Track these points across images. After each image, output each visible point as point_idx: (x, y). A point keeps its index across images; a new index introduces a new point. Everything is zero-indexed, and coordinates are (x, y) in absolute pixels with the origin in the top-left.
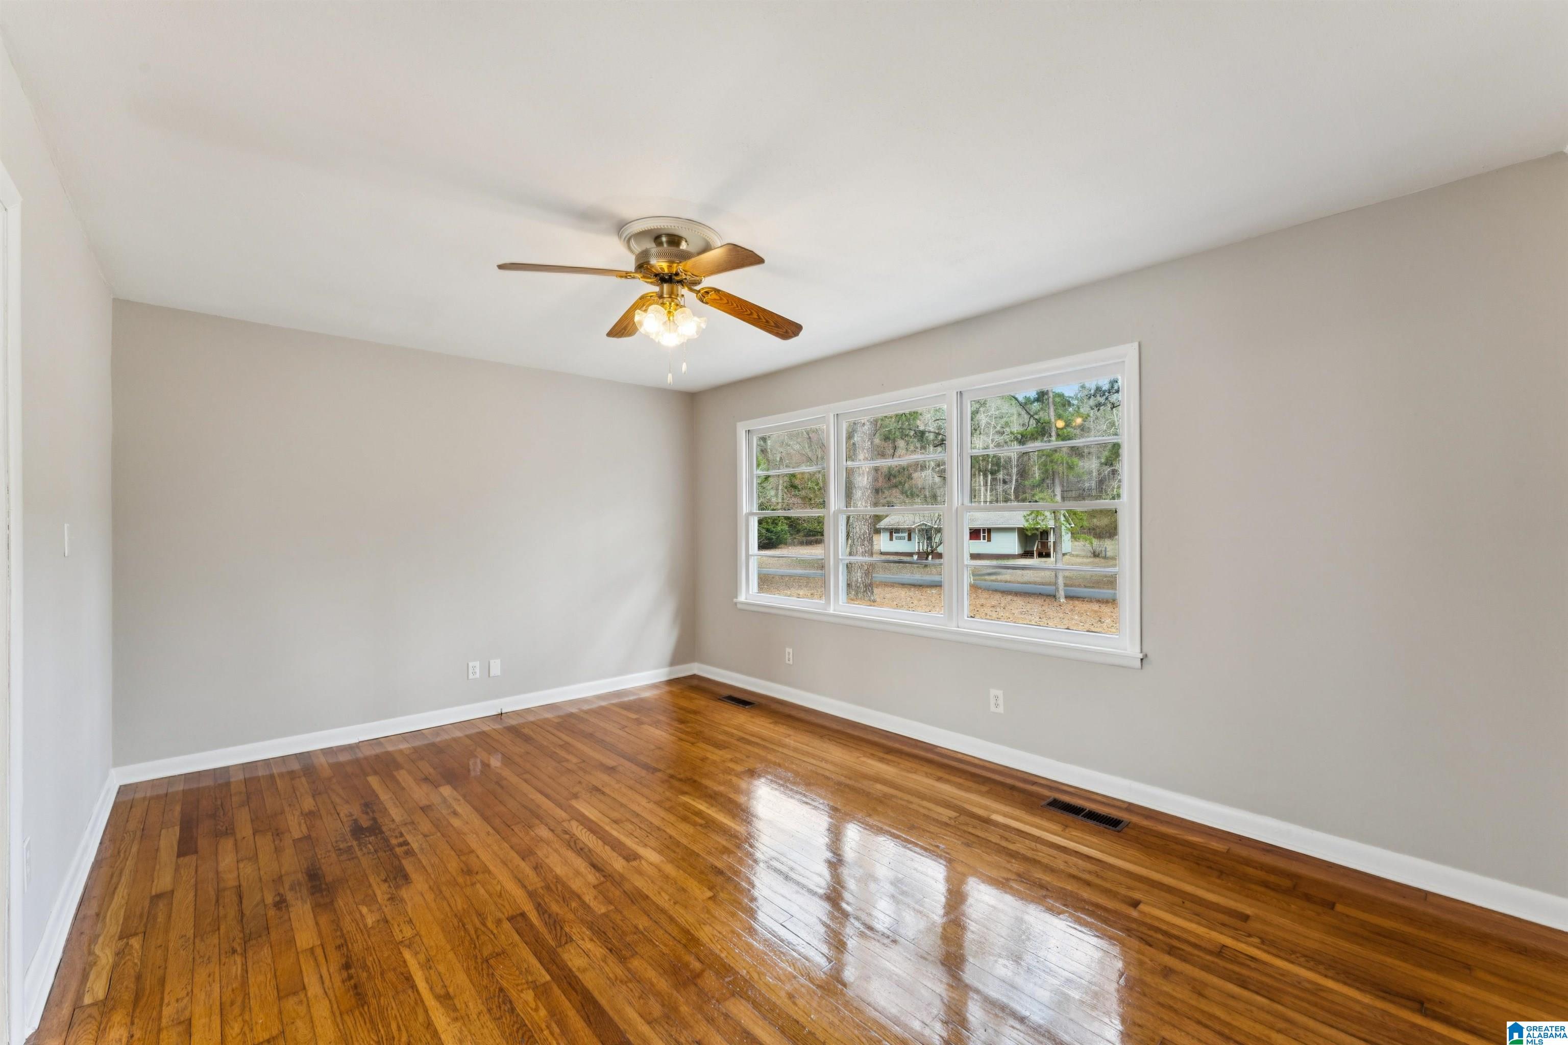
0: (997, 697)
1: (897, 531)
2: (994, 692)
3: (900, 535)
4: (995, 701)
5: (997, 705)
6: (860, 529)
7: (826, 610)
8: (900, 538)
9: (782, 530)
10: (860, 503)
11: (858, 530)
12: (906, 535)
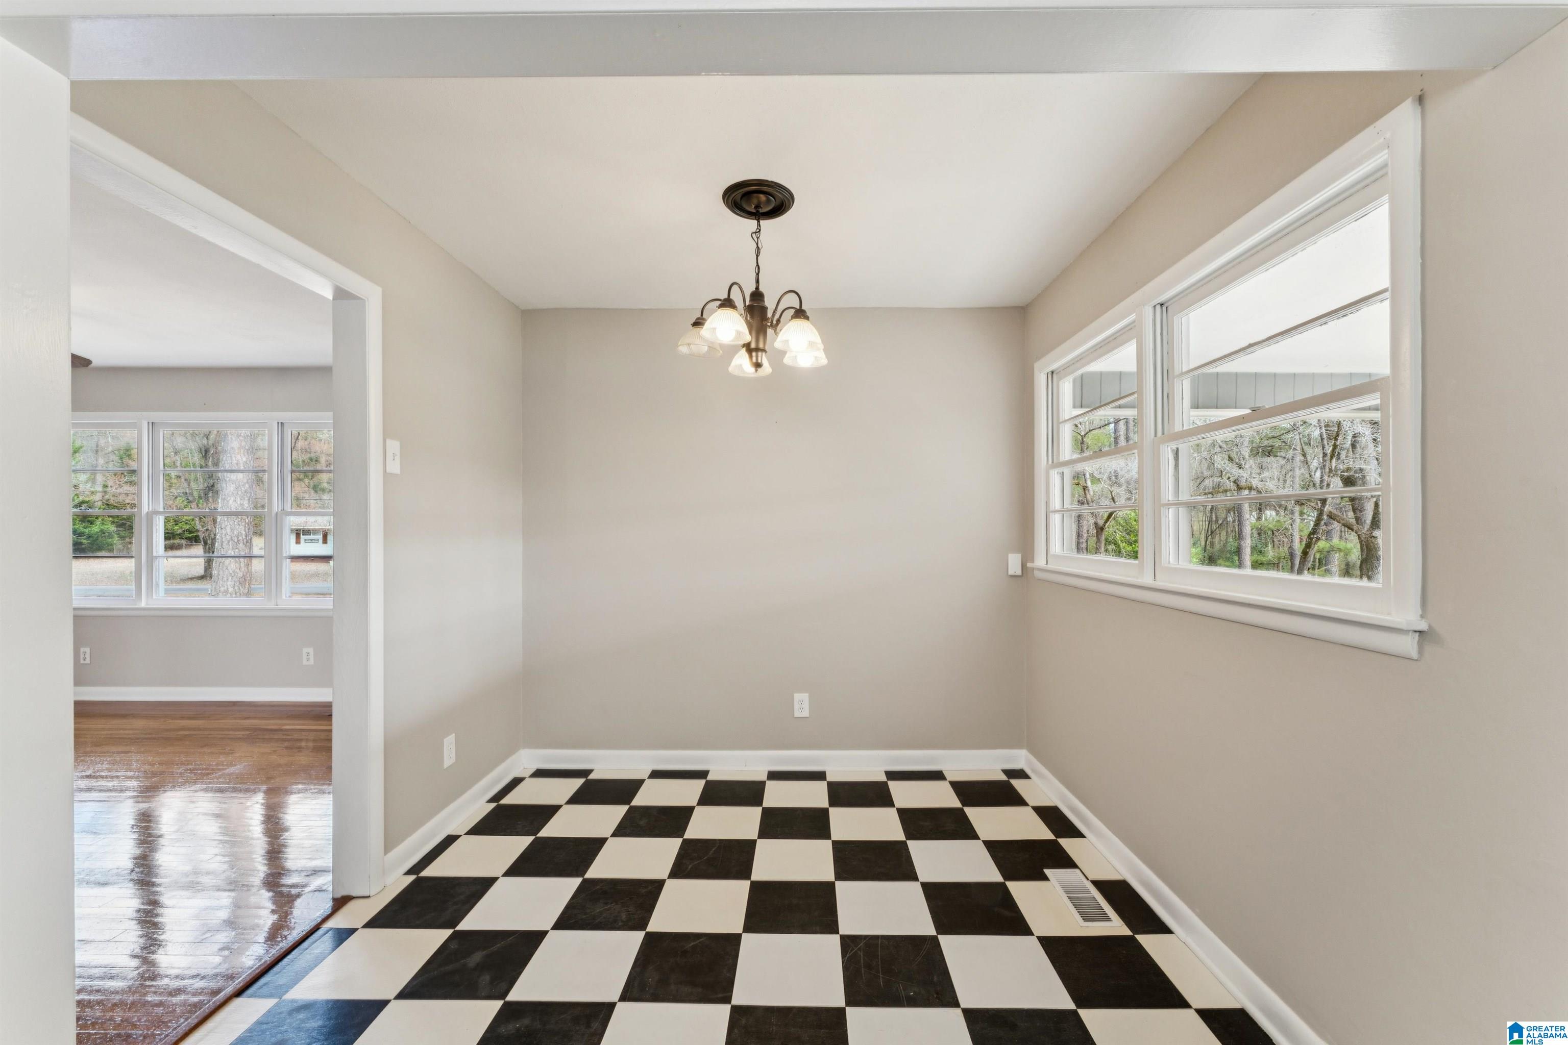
0: (308, 654)
1: (307, 532)
2: (305, 650)
3: (312, 537)
4: (307, 657)
5: (308, 660)
6: (232, 530)
7: (136, 605)
8: (312, 541)
9: (103, 532)
10: (233, 499)
11: (228, 530)
12: (320, 537)
